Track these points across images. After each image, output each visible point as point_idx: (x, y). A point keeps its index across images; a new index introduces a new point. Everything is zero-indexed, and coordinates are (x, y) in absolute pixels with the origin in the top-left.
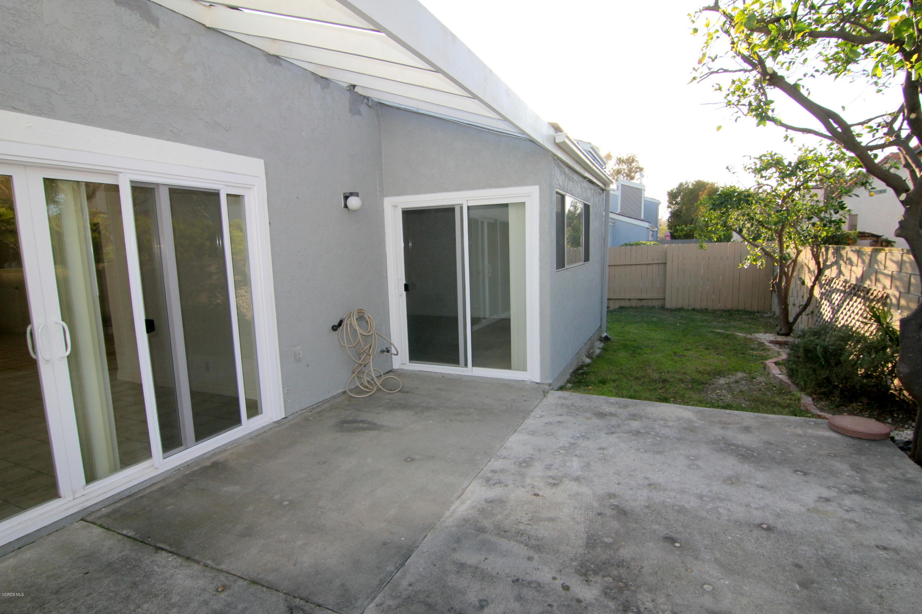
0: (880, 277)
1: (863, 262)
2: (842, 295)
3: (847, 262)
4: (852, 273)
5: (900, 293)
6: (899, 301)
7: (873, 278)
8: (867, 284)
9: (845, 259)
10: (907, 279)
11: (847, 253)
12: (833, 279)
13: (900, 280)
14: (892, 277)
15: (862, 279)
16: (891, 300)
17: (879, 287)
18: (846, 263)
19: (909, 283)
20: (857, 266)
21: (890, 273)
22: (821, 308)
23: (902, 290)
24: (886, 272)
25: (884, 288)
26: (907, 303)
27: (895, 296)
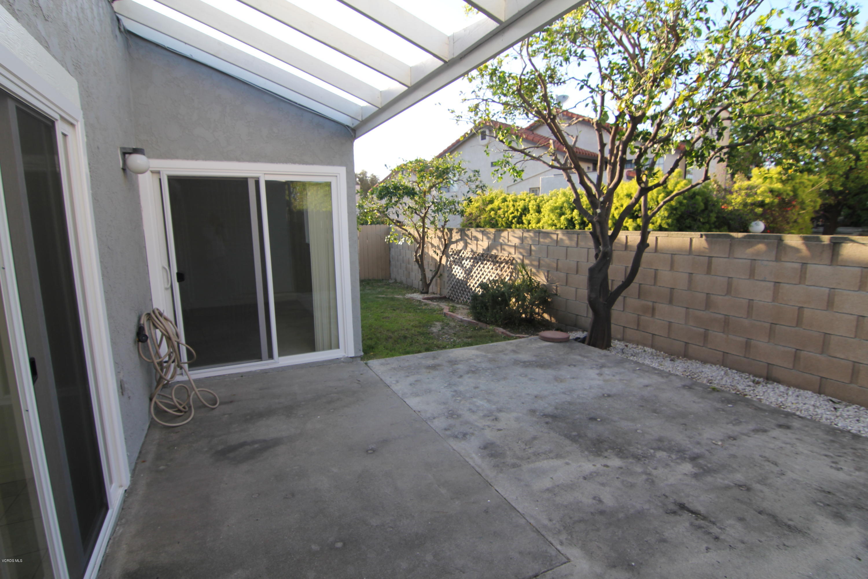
0: (506, 248)
1: (488, 238)
2: (472, 261)
3: (473, 239)
4: (478, 246)
5: (523, 256)
6: (523, 261)
7: (499, 248)
8: (494, 252)
9: (470, 237)
10: (529, 248)
11: (472, 233)
12: (461, 250)
13: (523, 248)
14: (515, 247)
15: (489, 249)
16: (516, 261)
17: (505, 254)
18: (471, 239)
19: (531, 250)
20: (482, 241)
21: (514, 244)
22: (452, 271)
23: (525, 254)
24: (510, 243)
25: (510, 253)
26: (531, 262)
27: (519, 258)
